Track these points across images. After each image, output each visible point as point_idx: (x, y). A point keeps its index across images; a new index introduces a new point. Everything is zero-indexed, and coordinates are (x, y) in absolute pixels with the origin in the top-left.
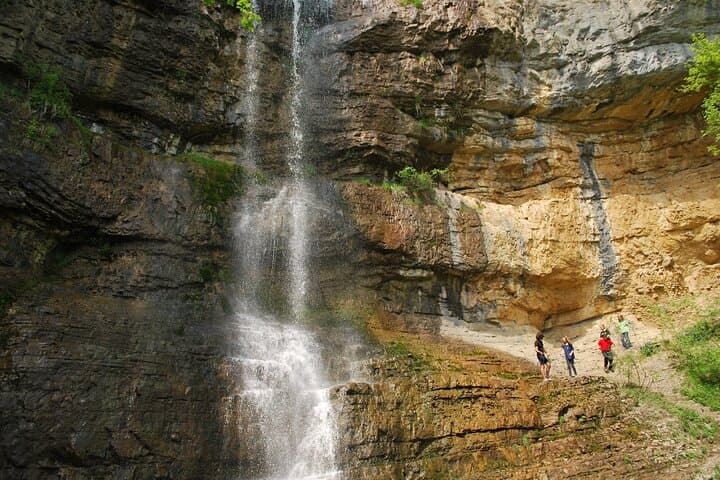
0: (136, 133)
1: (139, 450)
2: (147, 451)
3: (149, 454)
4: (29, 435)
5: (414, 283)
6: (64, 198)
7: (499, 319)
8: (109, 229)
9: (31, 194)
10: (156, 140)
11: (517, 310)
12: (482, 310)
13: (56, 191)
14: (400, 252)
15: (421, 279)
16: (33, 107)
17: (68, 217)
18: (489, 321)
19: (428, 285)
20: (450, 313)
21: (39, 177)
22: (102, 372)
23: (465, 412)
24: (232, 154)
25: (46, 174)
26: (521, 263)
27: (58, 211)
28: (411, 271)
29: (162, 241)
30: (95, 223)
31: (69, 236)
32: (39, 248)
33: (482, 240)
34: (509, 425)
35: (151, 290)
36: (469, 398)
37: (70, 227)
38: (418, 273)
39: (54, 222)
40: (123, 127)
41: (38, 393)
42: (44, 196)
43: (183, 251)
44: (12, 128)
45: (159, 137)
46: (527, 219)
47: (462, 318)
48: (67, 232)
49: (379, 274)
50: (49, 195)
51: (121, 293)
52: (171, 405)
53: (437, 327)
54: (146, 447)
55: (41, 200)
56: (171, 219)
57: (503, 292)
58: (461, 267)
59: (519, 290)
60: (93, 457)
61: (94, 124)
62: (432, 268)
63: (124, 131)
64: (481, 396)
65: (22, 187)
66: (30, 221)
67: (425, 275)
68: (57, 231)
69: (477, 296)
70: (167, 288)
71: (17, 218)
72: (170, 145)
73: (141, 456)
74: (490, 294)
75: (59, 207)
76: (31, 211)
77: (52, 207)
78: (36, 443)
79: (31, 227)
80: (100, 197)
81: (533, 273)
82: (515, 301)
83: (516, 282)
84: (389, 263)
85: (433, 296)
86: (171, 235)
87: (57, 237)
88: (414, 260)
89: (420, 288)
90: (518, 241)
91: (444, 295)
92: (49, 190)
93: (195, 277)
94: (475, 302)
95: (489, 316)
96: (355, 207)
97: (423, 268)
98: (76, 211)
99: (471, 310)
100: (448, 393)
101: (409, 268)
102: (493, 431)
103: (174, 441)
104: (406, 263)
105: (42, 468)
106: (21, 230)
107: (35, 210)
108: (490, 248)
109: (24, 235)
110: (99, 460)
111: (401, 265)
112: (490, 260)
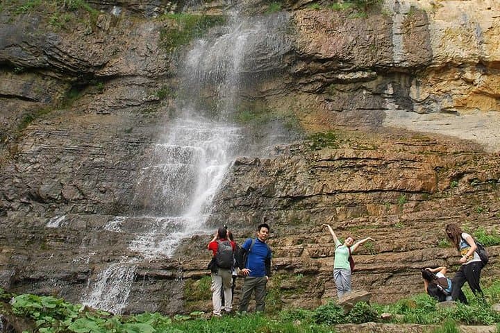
0: (141, 7)
1: (78, 196)
2: (82, 197)
3: (83, 199)
4: (17, 185)
5: (357, 84)
6: (71, 57)
7: (457, 107)
8: (100, 73)
9: (51, 58)
10: (156, 9)
11: (479, 98)
12: (436, 101)
13: (65, 53)
14: (336, 59)
15: (364, 80)
16: (58, 5)
17: (74, 69)
18: (444, 110)
19: (372, 85)
20: (397, 106)
21: (55, 47)
22: (65, 153)
23: (343, 178)
24: (217, 7)
25: (59, 44)
26: (476, 52)
27: (68, 65)
28: (351, 74)
29: (133, 76)
30: (91, 70)
31: (78, 81)
32: (59, 90)
33: (427, 37)
34: (387, 188)
35: (122, 108)
36: (352, 167)
37: (77, 74)
38: (359, 75)
39: (66, 72)
40: (133, 5)
41: (27, 165)
42: (58, 57)
43: (148, 81)
44: (43, 20)
45: (159, 6)
46: (490, 9)
47: (412, 110)
48: (76, 78)
49: (319, 80)
50: (61, 56)
51: (102, 111)
52: (103, 172)
53: (380, 119)
54: (83, 194)
55: (56, 60)
56: (142, 60)
57: (460, 82)
58: (404, 64)
59: (479, 78)
60: (50, 198)
61: (115, 7)
62: (373, 68)
63: (133, 7)
64: (365, 165)
65: (45, 54)
66: (53, 74)
67: (365, 76)
68: (69, 78)
69: (429, 89)
70: (133, 106)
71: (44, 73)
72: (169, 10)
73: (78, 199)
74: (443, 86)
75: (67, 63)
76: (52, 68)
77: (63, 64)
78: (21, 189)
79: (53, 78)
80: (94, 53)
81: (491, 60)
82: (474, 89)
83: (473, 71)
84: (327, 70)
85: (378, 94)
86: (140, 71)
87: (69, 82)
88: (353, 64)
89: (364, 88)
90: (474, 32)
91: (391, 91)
92: (60, 54)
93: (153, 97)
94: (427, 95)
95: (444, 106)
96: (300, 29)
97: (363, 70)
98: (79, 64)
99: (422, 102)
100: (330, 164)
101: (349, 72)
102: (366, 192)
103: (101, 192)
104: (343, 68)
105: (22, 202)
106: (47, 80)
107: (55, 67)
108: (435, 43)
109: (49, 83)
110: (55, 200)
111: (340, 70)
112: (435, 54)
